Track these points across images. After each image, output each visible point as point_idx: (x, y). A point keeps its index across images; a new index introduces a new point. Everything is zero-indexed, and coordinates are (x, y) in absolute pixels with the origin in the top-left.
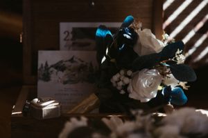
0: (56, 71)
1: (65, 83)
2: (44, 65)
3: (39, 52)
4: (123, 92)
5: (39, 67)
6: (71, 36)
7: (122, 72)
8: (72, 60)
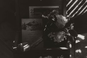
0: (28, 26)
1: (31, 30)
2: (24, 24)
3: (22, 19)
4: (52, 39)
5: (22, 25)
6: (33, 11)
7: (51, 33)
8: (34, 22)
